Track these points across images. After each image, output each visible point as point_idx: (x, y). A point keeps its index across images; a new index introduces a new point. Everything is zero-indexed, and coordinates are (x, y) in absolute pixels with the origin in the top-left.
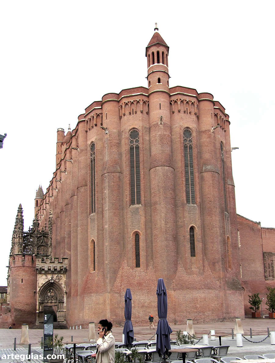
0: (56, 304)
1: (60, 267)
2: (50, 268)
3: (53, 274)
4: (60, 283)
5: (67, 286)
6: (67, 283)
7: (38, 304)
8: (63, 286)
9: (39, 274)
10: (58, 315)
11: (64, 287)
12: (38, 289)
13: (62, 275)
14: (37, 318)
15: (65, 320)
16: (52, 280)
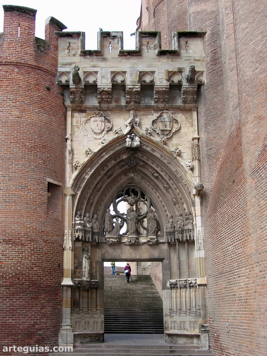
0: (156, 254)
1: (171, 74)
2: (119, 79)
3: (136, 110)
4: (171, 147)
5: (205, 160)
6: (204, 150)
7: (68, 244)
8: (186, 161)
9: (73, 110)
10: (166, 305)
11: (192, 169)
12: (70, 177)
13: (180, 117)
14: (66, 311)
15: (204, 329)
16: (132, 139)
